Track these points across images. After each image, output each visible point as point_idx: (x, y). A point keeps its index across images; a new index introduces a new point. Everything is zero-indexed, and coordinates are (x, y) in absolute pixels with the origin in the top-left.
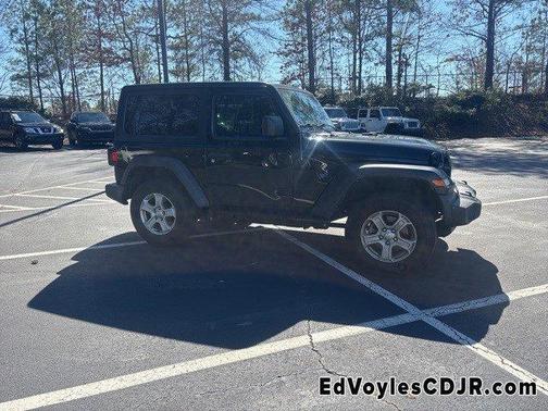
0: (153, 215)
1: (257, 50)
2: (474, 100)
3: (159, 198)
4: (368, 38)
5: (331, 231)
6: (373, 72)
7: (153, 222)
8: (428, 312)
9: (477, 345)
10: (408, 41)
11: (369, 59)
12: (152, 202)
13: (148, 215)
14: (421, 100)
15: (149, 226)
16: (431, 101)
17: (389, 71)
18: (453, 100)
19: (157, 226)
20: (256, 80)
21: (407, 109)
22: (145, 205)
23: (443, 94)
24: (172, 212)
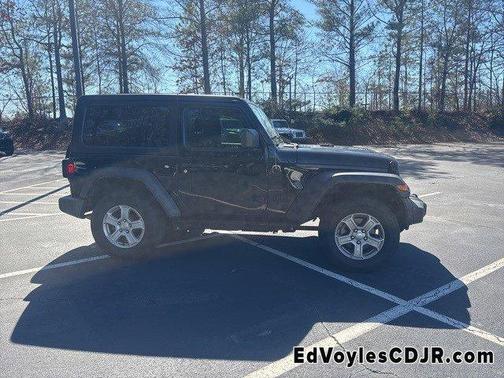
0: (118, 227)
1: (153, 64)
2: (343, 115)
3: (125, 210)
4: (256, 59)
5: (299, 234)
6: (261, 88)
7: (117, 235)
8: (414, 301)
9: (470, 327)
10: (288, 63)
11: (257, 77)
12: (117, 214)
13: (112, 229)
14: (301, 114)
15: (113, 239)
16: (311, 114)
17: (274, 88)
18: (327, 114)
19: (122, 239)
20: (152, 92)
21: (292, 121)
22: (109, 218)
23: (318, 108)
24: (140, 224)
